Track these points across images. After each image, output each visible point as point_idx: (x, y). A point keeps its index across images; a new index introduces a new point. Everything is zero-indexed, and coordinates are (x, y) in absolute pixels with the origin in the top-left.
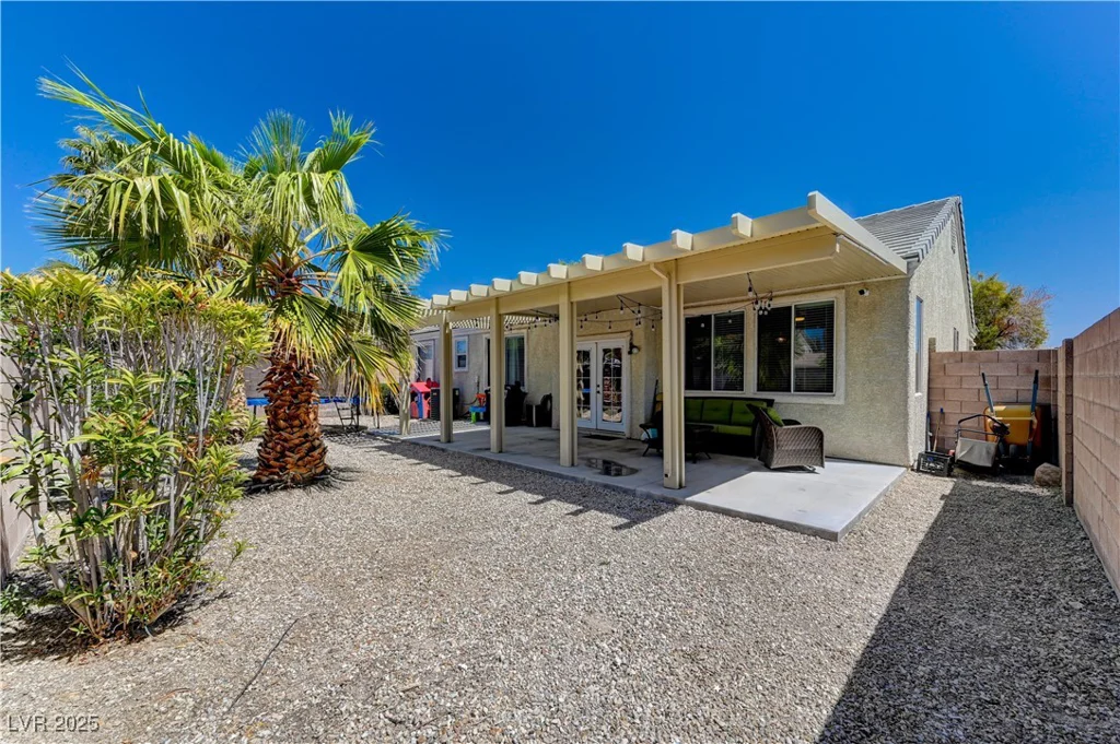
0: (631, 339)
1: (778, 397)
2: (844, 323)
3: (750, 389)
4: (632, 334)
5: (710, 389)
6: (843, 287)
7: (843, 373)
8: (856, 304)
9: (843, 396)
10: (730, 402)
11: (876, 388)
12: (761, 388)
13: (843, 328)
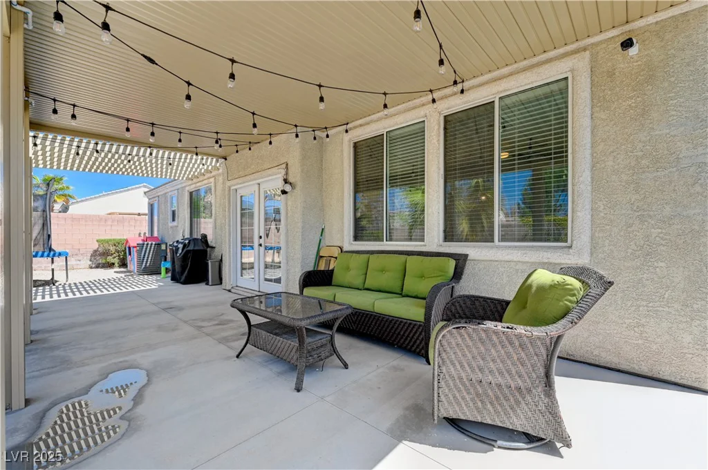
0: (287, 174)
1: (474, 251)
2: (588, 112)
3: (433, 238)
4: (287, 168)
5: (383, 241)
6: (585, 49)
7: (588, 207)
8: (611, 74)
9: (587, 249)
10: (403, 257)
11: (655, 232)
12: (449, 235)
13: (586, 122)
